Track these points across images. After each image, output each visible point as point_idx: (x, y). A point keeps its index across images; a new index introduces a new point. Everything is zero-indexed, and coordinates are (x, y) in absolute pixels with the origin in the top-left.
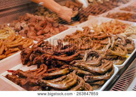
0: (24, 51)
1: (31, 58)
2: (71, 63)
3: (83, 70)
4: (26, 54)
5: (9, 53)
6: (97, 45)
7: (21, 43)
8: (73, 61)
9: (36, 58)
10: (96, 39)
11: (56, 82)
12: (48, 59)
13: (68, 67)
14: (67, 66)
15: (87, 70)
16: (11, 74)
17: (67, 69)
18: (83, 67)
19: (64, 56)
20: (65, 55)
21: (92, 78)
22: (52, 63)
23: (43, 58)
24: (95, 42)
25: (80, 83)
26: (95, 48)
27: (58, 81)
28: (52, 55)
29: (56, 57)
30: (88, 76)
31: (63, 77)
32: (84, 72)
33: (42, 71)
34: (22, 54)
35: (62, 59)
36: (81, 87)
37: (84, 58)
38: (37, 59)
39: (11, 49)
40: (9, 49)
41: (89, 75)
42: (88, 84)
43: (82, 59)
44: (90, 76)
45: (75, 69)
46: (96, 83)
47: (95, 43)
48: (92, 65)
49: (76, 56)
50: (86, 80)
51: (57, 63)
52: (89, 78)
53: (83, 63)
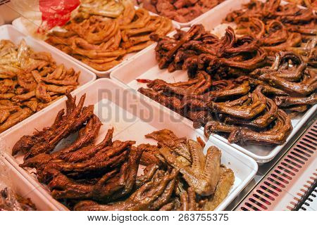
0: (162, 44)
1: (177, 58)
2: (253, 73)
3: (273, 86)
4: (166, 50)
5: (131, 46)
6: (294, 38)
7: (152, 26)
8: (257, 70)
9: (188, 60)
10: (291, 22)
11: (233, 106)
12: (211, 63)
13: (247, 80)
14: (246, 77)
15: (279, 87)
16: (145, 86)
17: (247, 84)
18: (274, 81)
19: (238, 59)
20: (241, 56)
21: (288, 101)
22: (219, 71)
23: (202, 62)
24: (289, 28)
25: (271, 110)
26: (291, 44)
27: (236, 105)
28: (219, 57)
29: (227, 61)
30: (281, 97)
31: (244, 98)
32: (275, 90)
33: (203, 84)
34: (158, 49)
35: (237, 64)
36: (273, 116)
37: (274, 65)
38: (189, 62)
39: (133, 38)
40: (132, 39)
41: (283, 95)
42: (282, 111)
43: (271, 65)
44: (284, 97)
45: (259, 84)
46: (293, 109)
47: (290, 31)
48: (287, 79)
49: (261, 61)
50: (278, 103)
51: (227, 72)
52: (284, 101)
53: (273, 75)
